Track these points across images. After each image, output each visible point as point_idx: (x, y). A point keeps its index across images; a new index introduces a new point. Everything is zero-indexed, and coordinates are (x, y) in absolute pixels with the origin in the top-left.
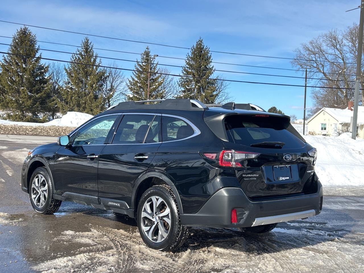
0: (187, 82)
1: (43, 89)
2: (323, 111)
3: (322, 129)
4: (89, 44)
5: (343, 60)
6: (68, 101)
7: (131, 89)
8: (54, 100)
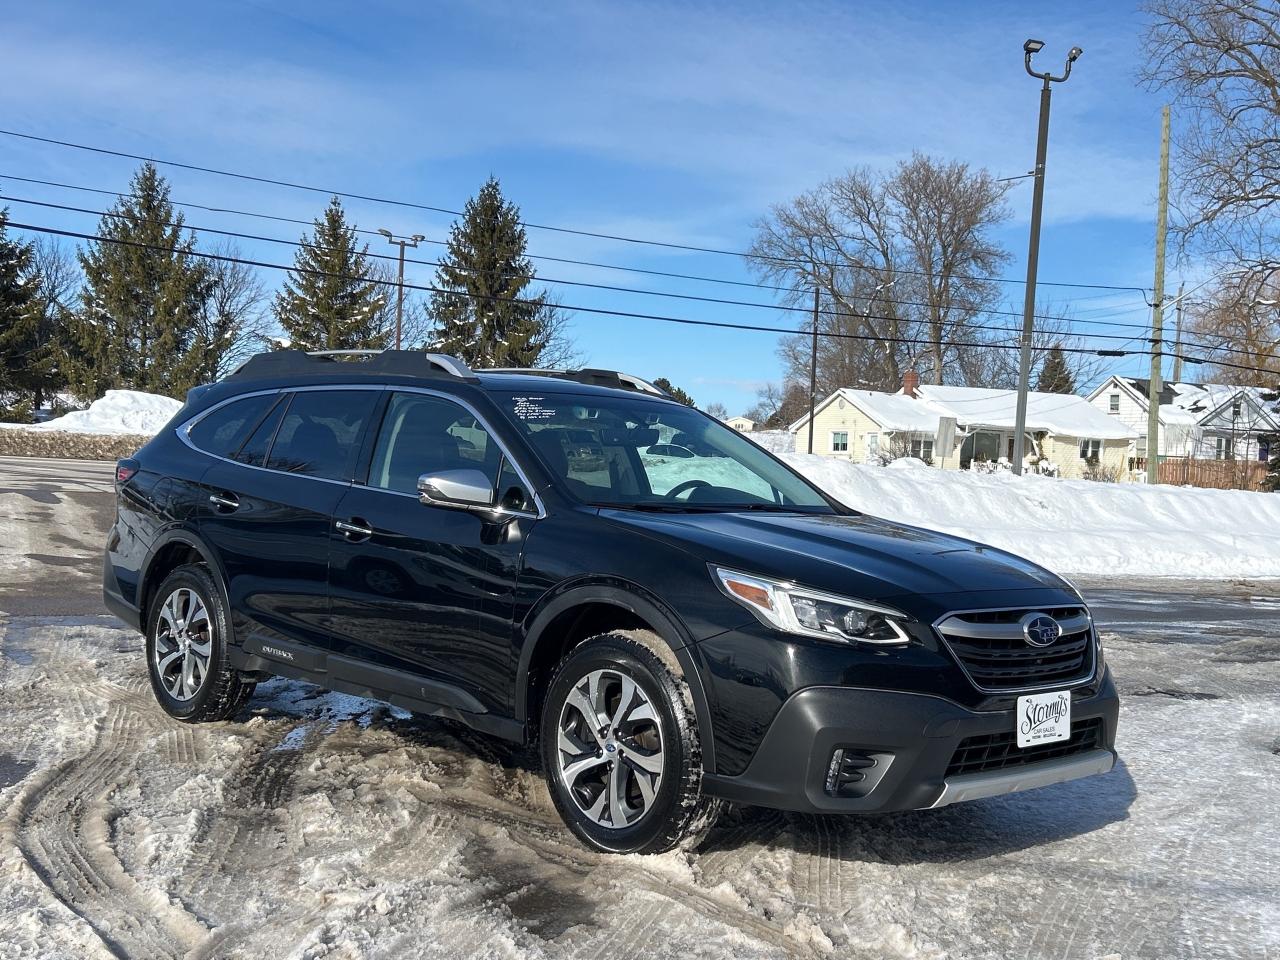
0: (454, 305)
1: (15, 320)
2: (840, 398)
3: (836, 447)
4: (156, 183)
5: (885, 255)
6: (95, 356)
7: (287, 323)
8: (48, 353)
